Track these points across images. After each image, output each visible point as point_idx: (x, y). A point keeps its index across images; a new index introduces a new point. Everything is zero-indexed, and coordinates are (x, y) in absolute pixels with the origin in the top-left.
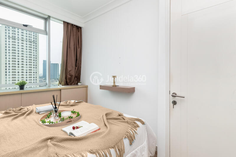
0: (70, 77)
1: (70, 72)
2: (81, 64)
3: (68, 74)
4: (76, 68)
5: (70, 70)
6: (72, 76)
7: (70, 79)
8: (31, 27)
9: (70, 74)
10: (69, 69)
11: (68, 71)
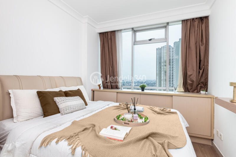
0: (191, 82)
1: (191, 77)
2: (208, 66)
3: (188, 79)
4: (199, 72)
5: (191, 74)
6: (193, 81)
7: (192, 85)
8: (154, 39)
9: (191, 79)
10: (189, 73)
11: (188, 76)
